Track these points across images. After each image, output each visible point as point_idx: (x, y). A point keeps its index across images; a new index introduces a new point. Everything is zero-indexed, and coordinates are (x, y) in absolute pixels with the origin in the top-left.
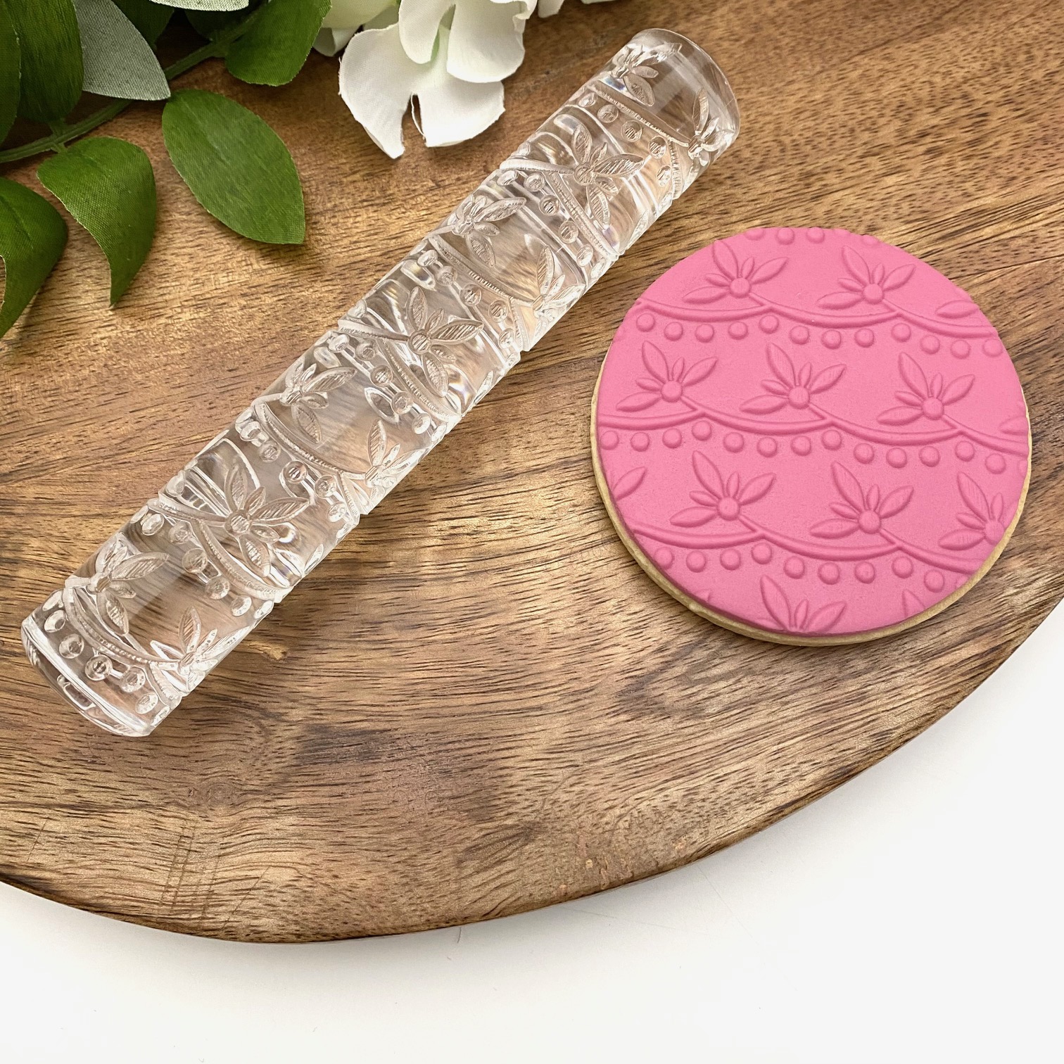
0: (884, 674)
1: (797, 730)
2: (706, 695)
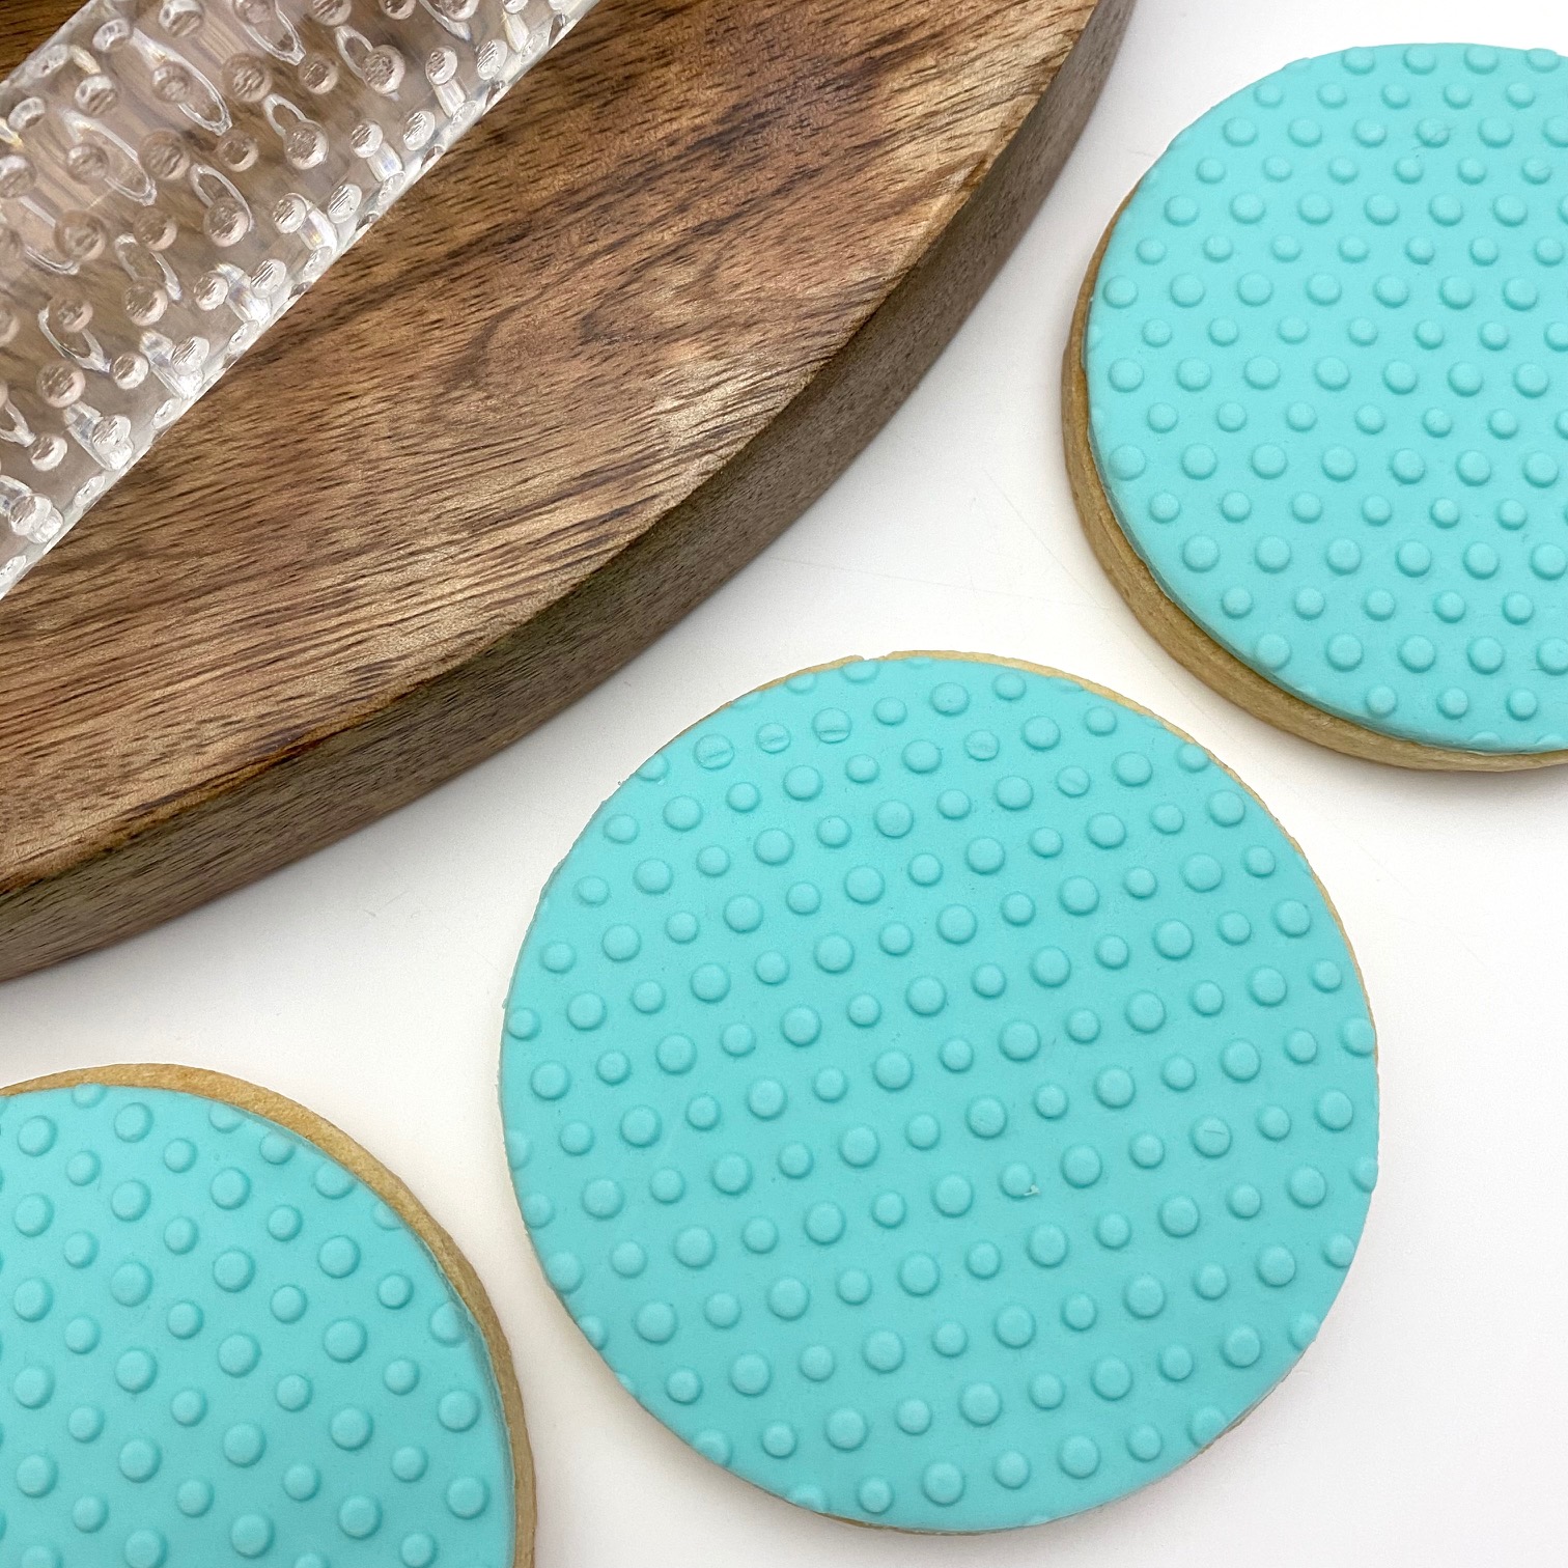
0: (395, 555)
1: (206, 659)
2: (43, 597)
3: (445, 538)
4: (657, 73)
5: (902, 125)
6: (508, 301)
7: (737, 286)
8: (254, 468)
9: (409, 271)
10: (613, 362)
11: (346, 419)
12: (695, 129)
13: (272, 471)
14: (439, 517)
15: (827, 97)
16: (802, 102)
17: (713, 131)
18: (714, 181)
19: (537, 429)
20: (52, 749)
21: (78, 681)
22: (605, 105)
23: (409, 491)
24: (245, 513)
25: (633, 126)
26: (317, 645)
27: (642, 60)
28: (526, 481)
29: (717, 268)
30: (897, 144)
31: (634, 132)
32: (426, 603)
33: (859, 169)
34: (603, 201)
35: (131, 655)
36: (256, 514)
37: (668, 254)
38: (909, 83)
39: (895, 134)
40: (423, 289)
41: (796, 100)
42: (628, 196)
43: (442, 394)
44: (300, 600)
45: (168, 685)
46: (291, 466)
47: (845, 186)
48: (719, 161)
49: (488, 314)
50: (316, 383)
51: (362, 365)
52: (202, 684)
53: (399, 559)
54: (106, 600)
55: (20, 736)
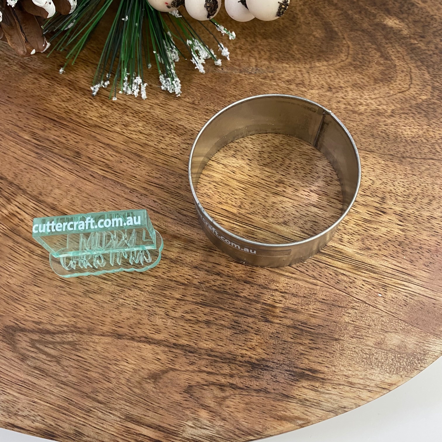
3: (119, 415)
4: (253, 335)
5: (298, 397)
6: (177, 367)
7: (228, 407)
8: (96, 362)
9: (163, 341)
10: (187, 403)
11: (122, 367)
12: (250, 357)
13: (98, 366)
14: (122, 408)
15: (286, 374)
16: (279, 371)
17: (254, 361)
18: (244, 375)
19: (158, 405)
20: (7, 394)
21: (25, 382)
22: (235, 333)
23: (121, 396)
24: (86, 372)
25: (237, 344)
26: (74, 417)
27: (252, 328)
28: (145, 416)
29: (227, 398)
30: (292, 401)
31: (236, 346)
32: (103, 427)
33: (279, 400)
34: (216, 359)
35: (39, 386)
36: (87, 374)
37: (220, 385)
38: (308, 387)
39: (294, 398)
40: (162, 348)
41: (278, 369)
42: (223, 362)
43: (146, 378)
44: (79, 403)
45: (40, 400)
46: (103, 368)
47: (273, 402)
48: (249, 370)
49: (171, 366)
50: (123, 352)
51: (136, 356)
52: (46, 406)
53: (107, 412)
54: (44, 367)
55: (4, 385)
